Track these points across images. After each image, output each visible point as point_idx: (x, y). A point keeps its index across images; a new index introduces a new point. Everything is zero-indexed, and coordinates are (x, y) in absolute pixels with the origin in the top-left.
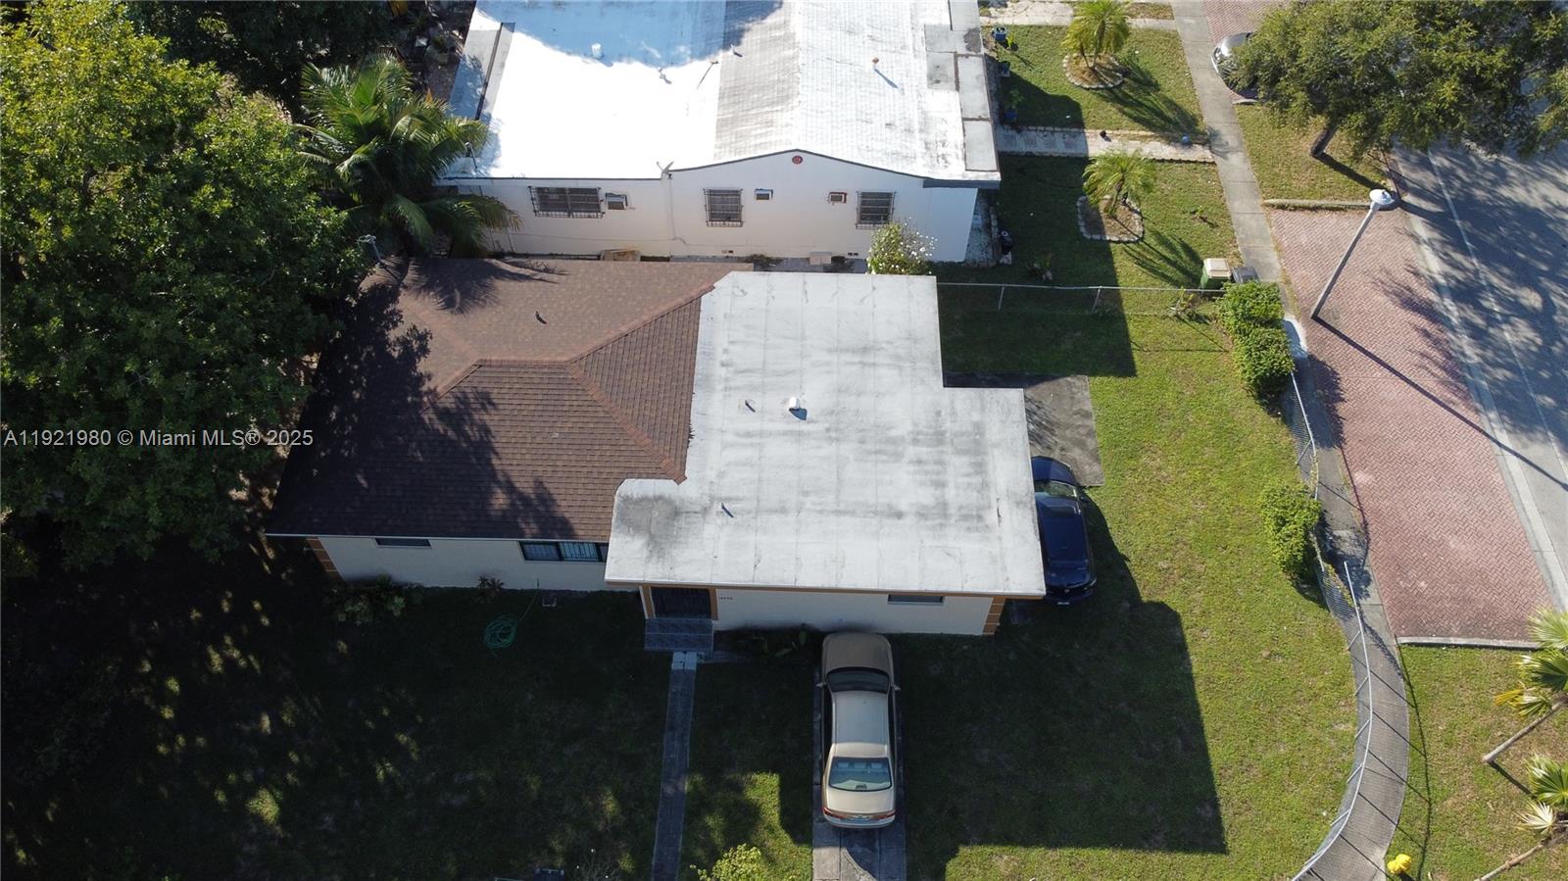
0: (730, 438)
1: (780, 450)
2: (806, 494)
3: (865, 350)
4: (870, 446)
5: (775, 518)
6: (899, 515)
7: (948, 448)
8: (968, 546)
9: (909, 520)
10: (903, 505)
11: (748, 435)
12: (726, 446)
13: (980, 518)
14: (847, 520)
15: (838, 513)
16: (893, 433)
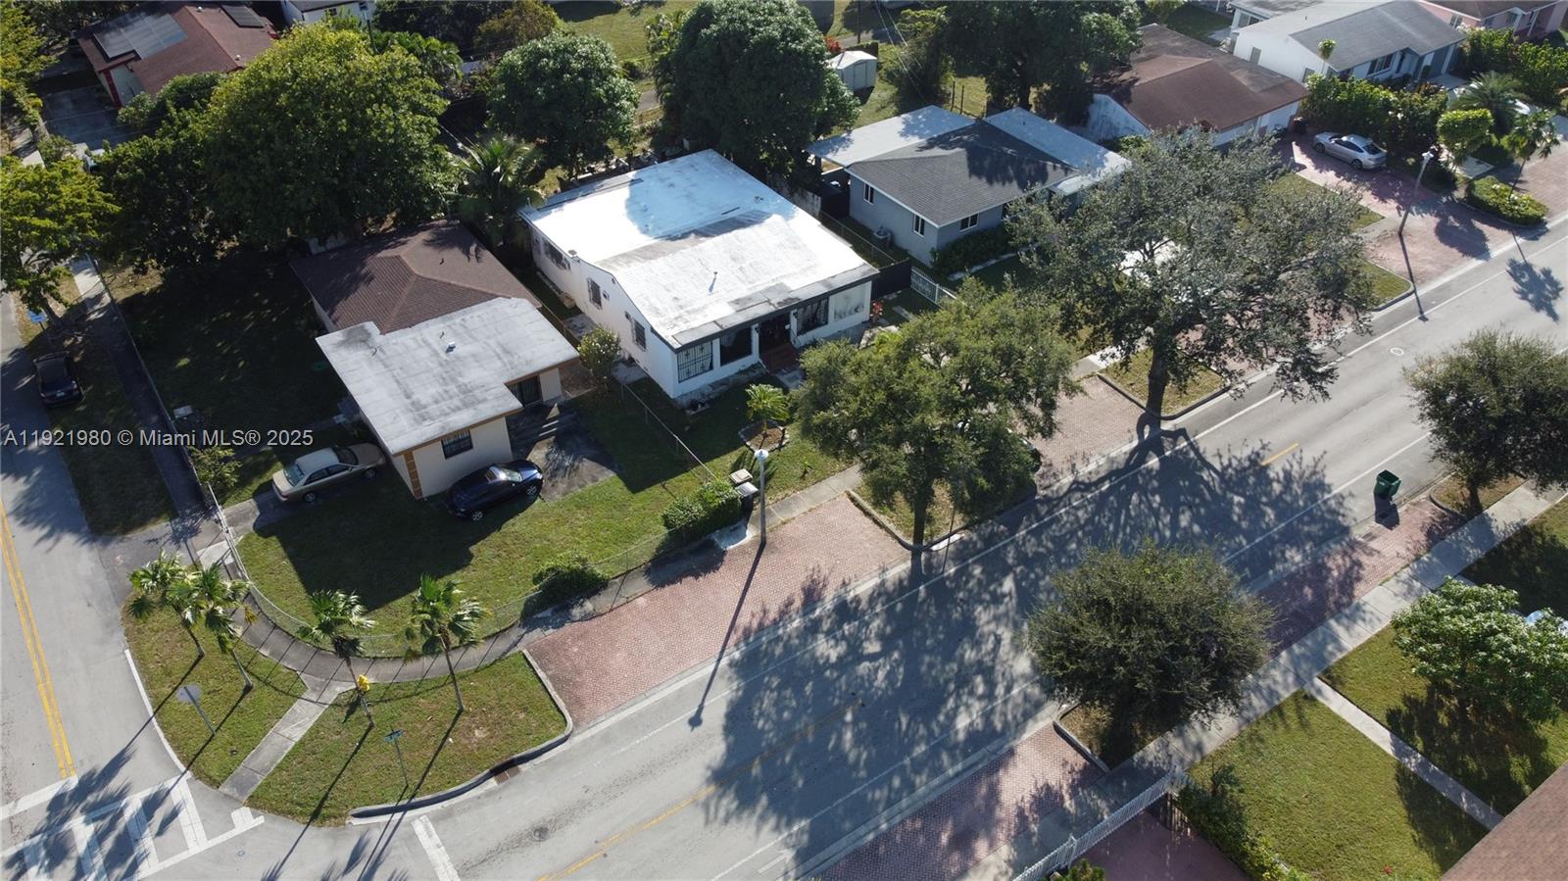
0: (419, 338)
1: (424, 353)
2: (401, 369)
3: (507, 352)
4: (445, 375)
5: (381, 366)
6: (408, 397)
7: (462, 396)
8: (404, 421)
9: (408, 401)
10: (414, 397)
11: (424, 342)
12: (415, 339)
13: (425, 420)
14: (395, 385)
15: (397, 381)
16: (460, 379)
